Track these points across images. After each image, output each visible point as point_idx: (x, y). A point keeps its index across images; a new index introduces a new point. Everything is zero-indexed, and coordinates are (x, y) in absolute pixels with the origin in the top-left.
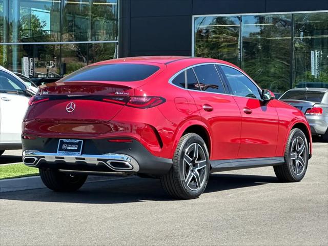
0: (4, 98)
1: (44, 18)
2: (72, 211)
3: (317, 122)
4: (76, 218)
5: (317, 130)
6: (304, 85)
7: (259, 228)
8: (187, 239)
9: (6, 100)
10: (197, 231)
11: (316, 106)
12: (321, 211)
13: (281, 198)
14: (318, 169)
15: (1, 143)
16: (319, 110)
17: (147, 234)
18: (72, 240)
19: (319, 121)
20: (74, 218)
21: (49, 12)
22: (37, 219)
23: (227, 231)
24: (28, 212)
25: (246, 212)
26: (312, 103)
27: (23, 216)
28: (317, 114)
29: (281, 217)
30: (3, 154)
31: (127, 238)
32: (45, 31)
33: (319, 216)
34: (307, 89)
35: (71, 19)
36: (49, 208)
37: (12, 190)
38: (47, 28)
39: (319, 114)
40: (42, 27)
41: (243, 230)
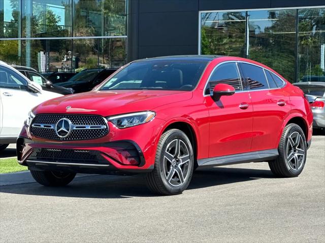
0: (6, 93)
1: (59, 13)
2: (62, 205)
3: (318, 116)
4: (64, 213)
5: (319, 124)
6: (309, 78)
7: (243, 224)
8: (169, 234)
9: (8, 96)
10: (180, 227)
11: (318, 100)
12: (307, 206)
13: (271, 192)
14: (314, 162)
15: (1, 136)
16: (320, 104)
17: (130, 229)
18: (55, 236)
19: (321, 114)
20: (62, 213)
21: (64, 7)
22: (25, 214)
23: (210, 226)
24: (19, 206)
25: (233, 207)
26: (314, 97)
27: (13, 210)
28: (318, 107)
29: (267, 213)
30: (7, 148)
31: (110, 233)
32: (59, 26)
33: (305, 211)
34: (310, 83)
35: (85, 14)
36: (41, 203)
37: (8, 183)
38: (62, 23)
39: (321, 108)
40: (57, 22)
41: (226, 225)
